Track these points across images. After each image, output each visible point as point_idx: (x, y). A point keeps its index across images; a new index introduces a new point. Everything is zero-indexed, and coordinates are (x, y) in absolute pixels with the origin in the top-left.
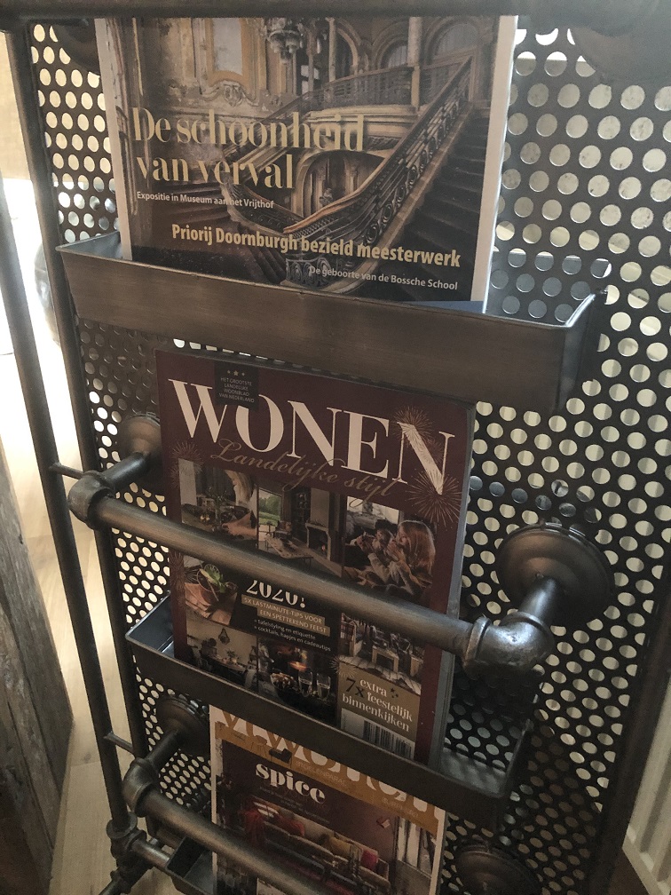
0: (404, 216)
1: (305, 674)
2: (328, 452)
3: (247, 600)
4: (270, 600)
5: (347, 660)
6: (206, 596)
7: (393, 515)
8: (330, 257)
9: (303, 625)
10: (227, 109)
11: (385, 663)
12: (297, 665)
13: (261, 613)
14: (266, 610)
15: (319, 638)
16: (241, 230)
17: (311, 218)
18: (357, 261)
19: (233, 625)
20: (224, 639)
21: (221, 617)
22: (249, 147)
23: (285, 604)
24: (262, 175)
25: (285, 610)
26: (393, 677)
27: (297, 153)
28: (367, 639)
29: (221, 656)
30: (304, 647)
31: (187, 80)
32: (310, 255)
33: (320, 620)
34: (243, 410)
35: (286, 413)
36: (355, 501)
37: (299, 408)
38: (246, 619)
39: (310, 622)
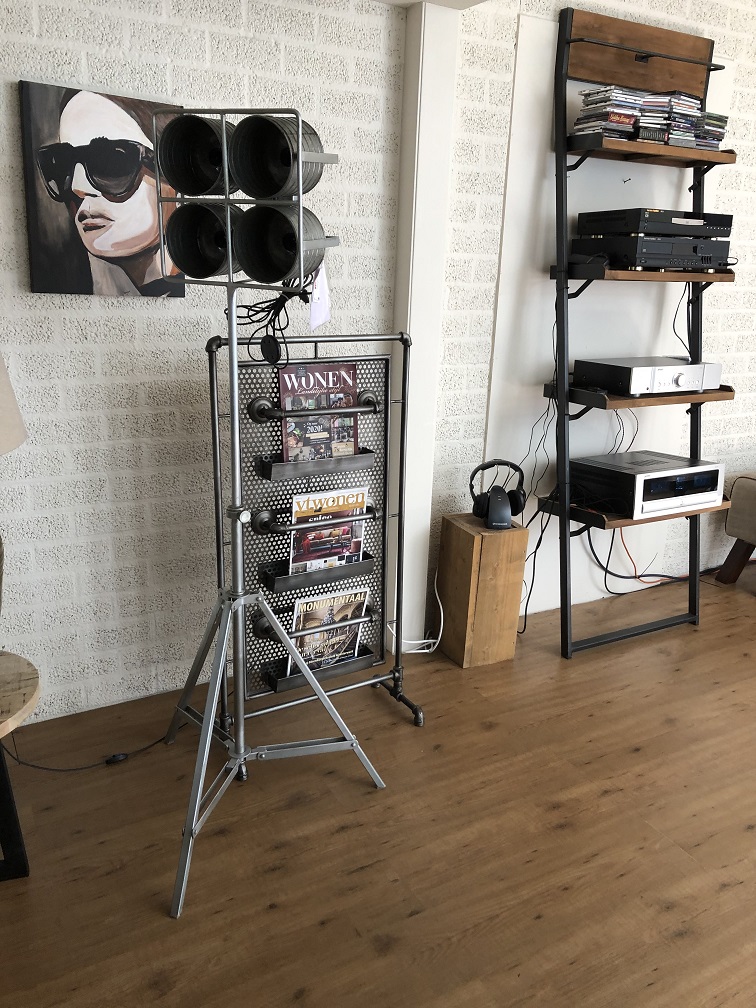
2: (324, 384)
3: (307, 436)
4: (313, 433)
5: (334, 442)
7: (341, 395)
9: (322, 437)
11: (344, 437)
12: (322, 451)
13: (311, 438)
14: (313, 436)
15: (327, 439)
21: (300, 445)
23: (317, 432)
25: (317, 434)
26: (346, 440)
28: (338, 433)
33: (326, 433)
34: (303, 379)
35: (314, 376)
36: (332, 396)
37: (317, 374)
38: (307, 442)
39: (326, 435)
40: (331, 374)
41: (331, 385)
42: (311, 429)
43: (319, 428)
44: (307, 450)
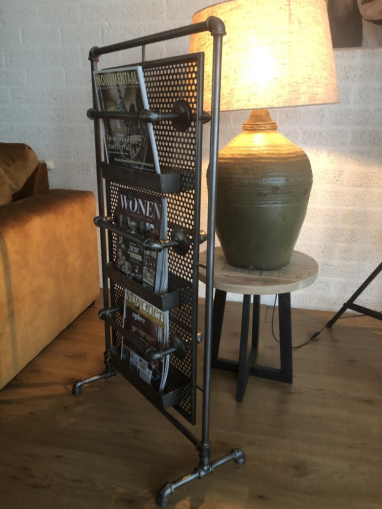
0: (145, 156)
2: (144, 212)
3: (129, 252)
4: (132, 252)
5: (144, 267)
6: (122, 251)
7: (152, 226)
8: (137, 165)
9: (137, 258)
10: (119, 135)
11: (150, 267)
12: (136, 271)
13: (131, 256)
14: (132, 255)
15: (141, 262)
16: (125, 159)
17: (133, 157)
18: (141, 165)
19: (126, 260)
20: (124, 264)
21: (124, 258)
22: (123, 142)
23: (135, 253)
24: (126, 148)
25: (135, 254)
26: (151, 271)
27: (129, 144)
29: (123, 269)
30: (138, 265)
31: (113, 130)
32: (134, 164)
33: (141, 257)
34: (131, 202)
35: (138, 201)
36: (147, 224)
37: (140, 201)
38: (128, 258)
39: (139, 258)
40: (148, 202)
41: (148, 215)
42: (132, 248)
43: (137, 250)
44: (127, 264)
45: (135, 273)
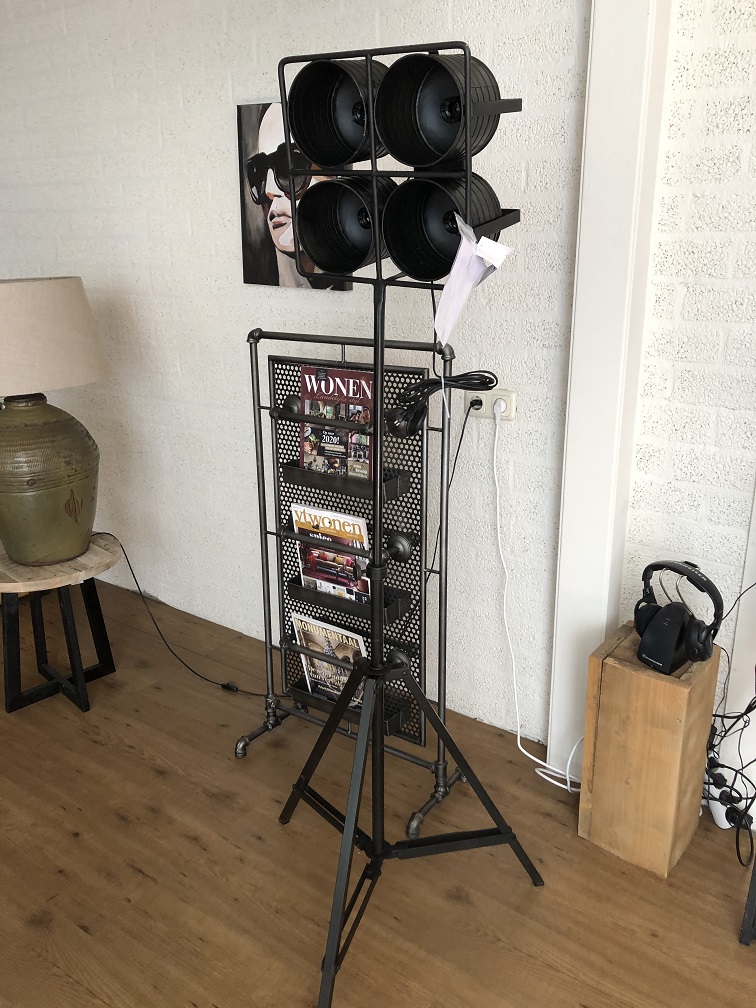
1: (338, 468)
2: (344, 392)
3: (322, 445)
4: (329, 443)
5: (350, 459)
6: (310, 446)
11: (360, 456)
12: (336, 465)
14: (328, 447)
15: (343, 453)
19: (318, 454)
20: (315, 461)
23: (333, 443)
28: (356, 450)
29: (314, 468)
30: (338, 458)
33: (343, 447)
34: (323, 383)
35: (334, 381)
37: (338, 380)
38: (321, 451)
39: (341, 449)
40: (351, 381)
41: (351, 395)
42: (327, 438)
43: (336, 440)
44: (320, 460)
45: (335, 468)
